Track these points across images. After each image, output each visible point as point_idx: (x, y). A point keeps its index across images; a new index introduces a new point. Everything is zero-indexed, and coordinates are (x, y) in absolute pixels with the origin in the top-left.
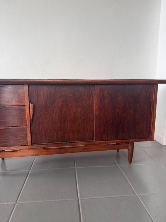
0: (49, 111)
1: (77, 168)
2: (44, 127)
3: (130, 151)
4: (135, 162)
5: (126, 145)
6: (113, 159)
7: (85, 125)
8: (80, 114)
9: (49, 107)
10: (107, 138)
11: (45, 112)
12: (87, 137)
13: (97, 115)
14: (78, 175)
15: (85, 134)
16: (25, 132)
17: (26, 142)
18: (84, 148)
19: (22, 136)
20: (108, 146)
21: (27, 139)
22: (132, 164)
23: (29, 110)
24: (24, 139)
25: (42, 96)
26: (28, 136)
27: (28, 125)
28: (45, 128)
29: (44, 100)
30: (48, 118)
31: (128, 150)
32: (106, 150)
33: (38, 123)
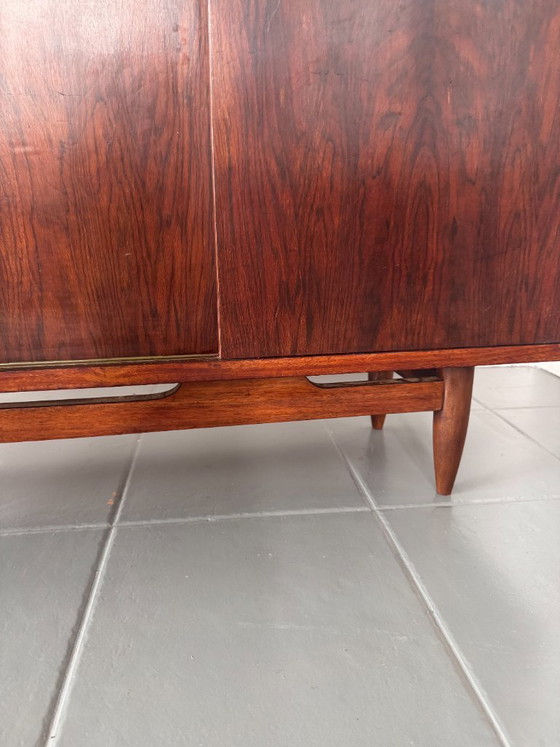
1: (120, 531)
3: (448, 425)
4: (471, 485)
5: (426, 387)
6: (349, 469)
7: (152, 245)
8: (103, 158)
10: (302, 341)
12: (174, 333)
13: (230, 168)
14: (106, 578)
15: (154, 314)
18: (158, 409)
20: (315, 393)
22: (455, 497)
31: (437, 415)
32: (305, 417)
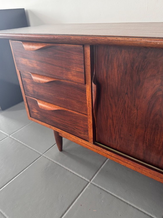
0: (125, 102)
2: (114, 126)
9: (127, 93)
11: (118, 101)
16: (86, 123)
17: (87, 136)
19: (83, 126)
21: (88, 134)
23: (90, 93)
24: (85, 131)
25: (116, 70)
26: (89, 129)
27: (90, 114)
28: (116, 127)
29: (118, 78)
30: (122, 113)
33: (105, 115)
